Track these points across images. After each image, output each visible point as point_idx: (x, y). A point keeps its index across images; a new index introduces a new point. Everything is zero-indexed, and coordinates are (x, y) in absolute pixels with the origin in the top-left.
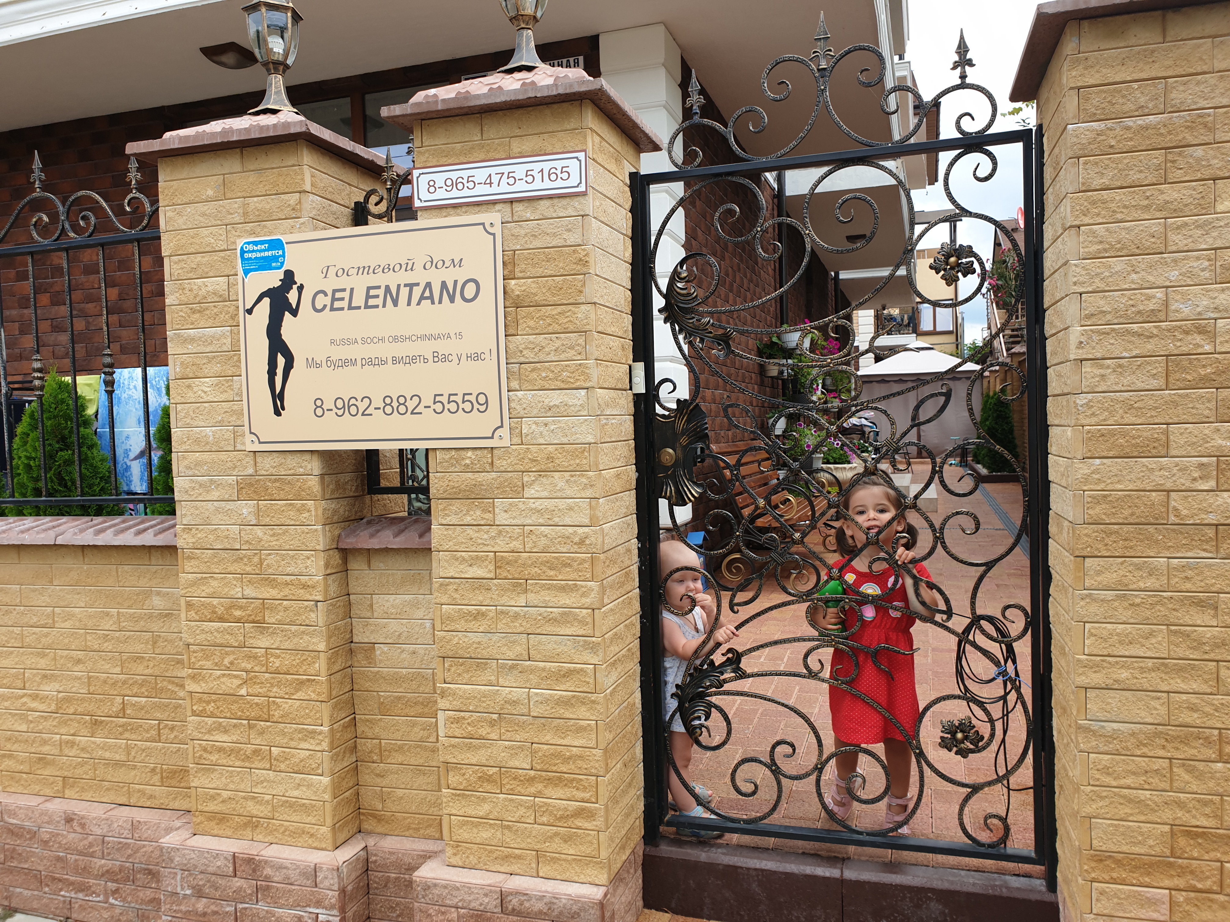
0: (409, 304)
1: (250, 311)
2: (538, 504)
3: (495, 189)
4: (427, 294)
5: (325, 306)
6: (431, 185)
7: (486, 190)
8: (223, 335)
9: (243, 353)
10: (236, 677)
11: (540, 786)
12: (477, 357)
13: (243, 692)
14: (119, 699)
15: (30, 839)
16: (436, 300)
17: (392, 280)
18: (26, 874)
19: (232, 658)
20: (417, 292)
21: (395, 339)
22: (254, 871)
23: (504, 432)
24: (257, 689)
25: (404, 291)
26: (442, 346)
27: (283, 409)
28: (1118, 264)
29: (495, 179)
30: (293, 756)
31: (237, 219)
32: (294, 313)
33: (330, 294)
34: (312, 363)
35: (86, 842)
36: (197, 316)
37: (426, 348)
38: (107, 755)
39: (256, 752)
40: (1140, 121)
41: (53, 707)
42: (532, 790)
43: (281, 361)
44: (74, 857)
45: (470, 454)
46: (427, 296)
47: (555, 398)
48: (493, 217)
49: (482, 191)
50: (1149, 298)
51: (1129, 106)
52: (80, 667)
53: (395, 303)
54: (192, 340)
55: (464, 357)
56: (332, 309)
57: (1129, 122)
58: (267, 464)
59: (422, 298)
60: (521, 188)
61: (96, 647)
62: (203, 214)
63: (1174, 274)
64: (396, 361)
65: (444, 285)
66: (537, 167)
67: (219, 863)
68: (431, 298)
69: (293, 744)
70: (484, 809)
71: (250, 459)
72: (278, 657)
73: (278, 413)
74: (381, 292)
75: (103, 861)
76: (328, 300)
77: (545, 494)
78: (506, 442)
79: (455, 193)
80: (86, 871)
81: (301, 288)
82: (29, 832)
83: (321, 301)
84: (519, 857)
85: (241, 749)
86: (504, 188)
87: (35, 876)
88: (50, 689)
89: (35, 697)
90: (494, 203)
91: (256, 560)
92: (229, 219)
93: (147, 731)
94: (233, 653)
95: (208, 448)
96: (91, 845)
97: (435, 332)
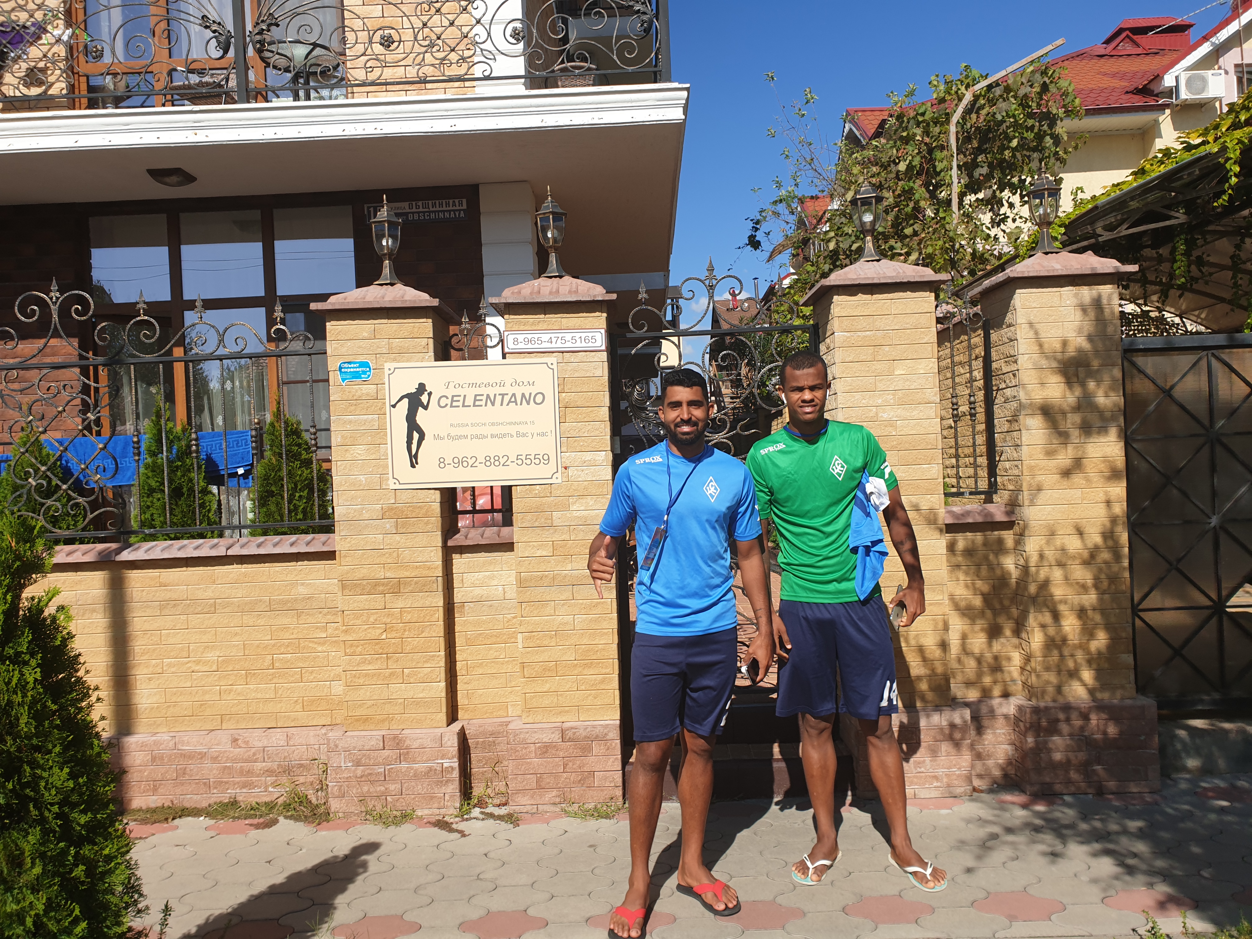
0: (502, 405)
1: (394, 406)
2: (578, 513)
3: (553, 345)
4: (513, 399)
5: (447, 405)
6: (516, 341)
7: (549, 345)
8: (373, 420)
9: (388, 431)
10: (379, 628)
11: (580, 669)
12: (543, 434)
13: (384, 637)
14: (270, 657)
15: (201, 758)
16: (519, 403)
17: (491, 392)
18: (196, 783)
19: (375, 617)
20: (507, 399)
21: (493, 424)
22: (398, 744)
23: (559, 475)
24: (393, 635)
25: (499, 398)
26: (522, 429)
27: (417, 463)
28: (858, 396)
29: (554, 340)
30: (419, 673)
31: (384, 351)
32: (426, 408)
33: (450, 398)
34: (437, 437)
35: (251, 753)
36: (353, 408)
37: (513, 430)
38: (259, 696)
39: (391, 674)
40: (864, 334)
41: (214, 668)
42: (576, 672)
43: (416, 436)
44: (239, 765)
45: (538, 487)
46: (513, 400)
47: (588, 456)
48: (552, 359)
49: (546, 346)
50: (871, 411)
51: (859, 327)
52: (237, 638)
53: (493, 404)
54: (350, 422)
55: (535, 435)
56: (451, 406)
57: (859, 333)
58: (404, 497)
59: (510, 402)
60: (569, 345)
61: (251, 624)
62: (360, 347)
63: (880, 401)
64: (492, 436)
65: (523, 395)
66: (578, 335)
67: (372, 743)
68: (516, 402)
69: (419, 665)
70: (546, 687)
71: (392, 493)
72: (409, 612)
73: (413, 466)
74: (484, 398)
75: (264, 764)
76: (449, 402)
77: (582, 508)
78: (559, 481)
79: (530, 346)
80: (249, 772)
81: (430, 394)
82: (200, 753)
83: (443, 402)
84: (567, 712)
85: (381, 673)
86: (559, 345)
87: (205, 784)
88: (212, 656)
89: (198, 663)
90: (553, 352)
91: (395, 555)
92: (379, 351)
93: (292, 676)
94: (377, 613)
95: (361, 488)
96: (254, 754)
97: (518, 421)
